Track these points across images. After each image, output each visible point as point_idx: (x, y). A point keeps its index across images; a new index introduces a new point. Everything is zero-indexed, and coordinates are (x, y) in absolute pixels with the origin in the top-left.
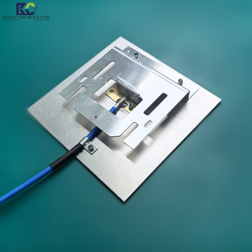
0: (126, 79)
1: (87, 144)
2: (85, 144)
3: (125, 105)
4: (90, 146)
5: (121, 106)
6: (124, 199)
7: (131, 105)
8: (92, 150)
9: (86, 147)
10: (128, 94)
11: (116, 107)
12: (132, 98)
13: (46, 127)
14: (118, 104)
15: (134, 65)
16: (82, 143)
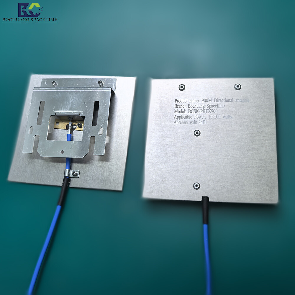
0: (61, 109)
1: (70, 172)
2: (69, 175)
3: (74, 127)
4: (73, 174)
5: (73, 129)
6: (121, 189)
7: (78, 124)
8: (77, 175)
9: (71, 176)
10: (70, 118)
11: (69, 133)
12: (76, 118)
13: (32, 182)
14: (69, 131)
15: (59, 94)
16: (67, 175)
